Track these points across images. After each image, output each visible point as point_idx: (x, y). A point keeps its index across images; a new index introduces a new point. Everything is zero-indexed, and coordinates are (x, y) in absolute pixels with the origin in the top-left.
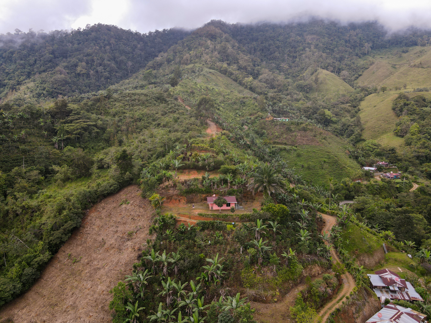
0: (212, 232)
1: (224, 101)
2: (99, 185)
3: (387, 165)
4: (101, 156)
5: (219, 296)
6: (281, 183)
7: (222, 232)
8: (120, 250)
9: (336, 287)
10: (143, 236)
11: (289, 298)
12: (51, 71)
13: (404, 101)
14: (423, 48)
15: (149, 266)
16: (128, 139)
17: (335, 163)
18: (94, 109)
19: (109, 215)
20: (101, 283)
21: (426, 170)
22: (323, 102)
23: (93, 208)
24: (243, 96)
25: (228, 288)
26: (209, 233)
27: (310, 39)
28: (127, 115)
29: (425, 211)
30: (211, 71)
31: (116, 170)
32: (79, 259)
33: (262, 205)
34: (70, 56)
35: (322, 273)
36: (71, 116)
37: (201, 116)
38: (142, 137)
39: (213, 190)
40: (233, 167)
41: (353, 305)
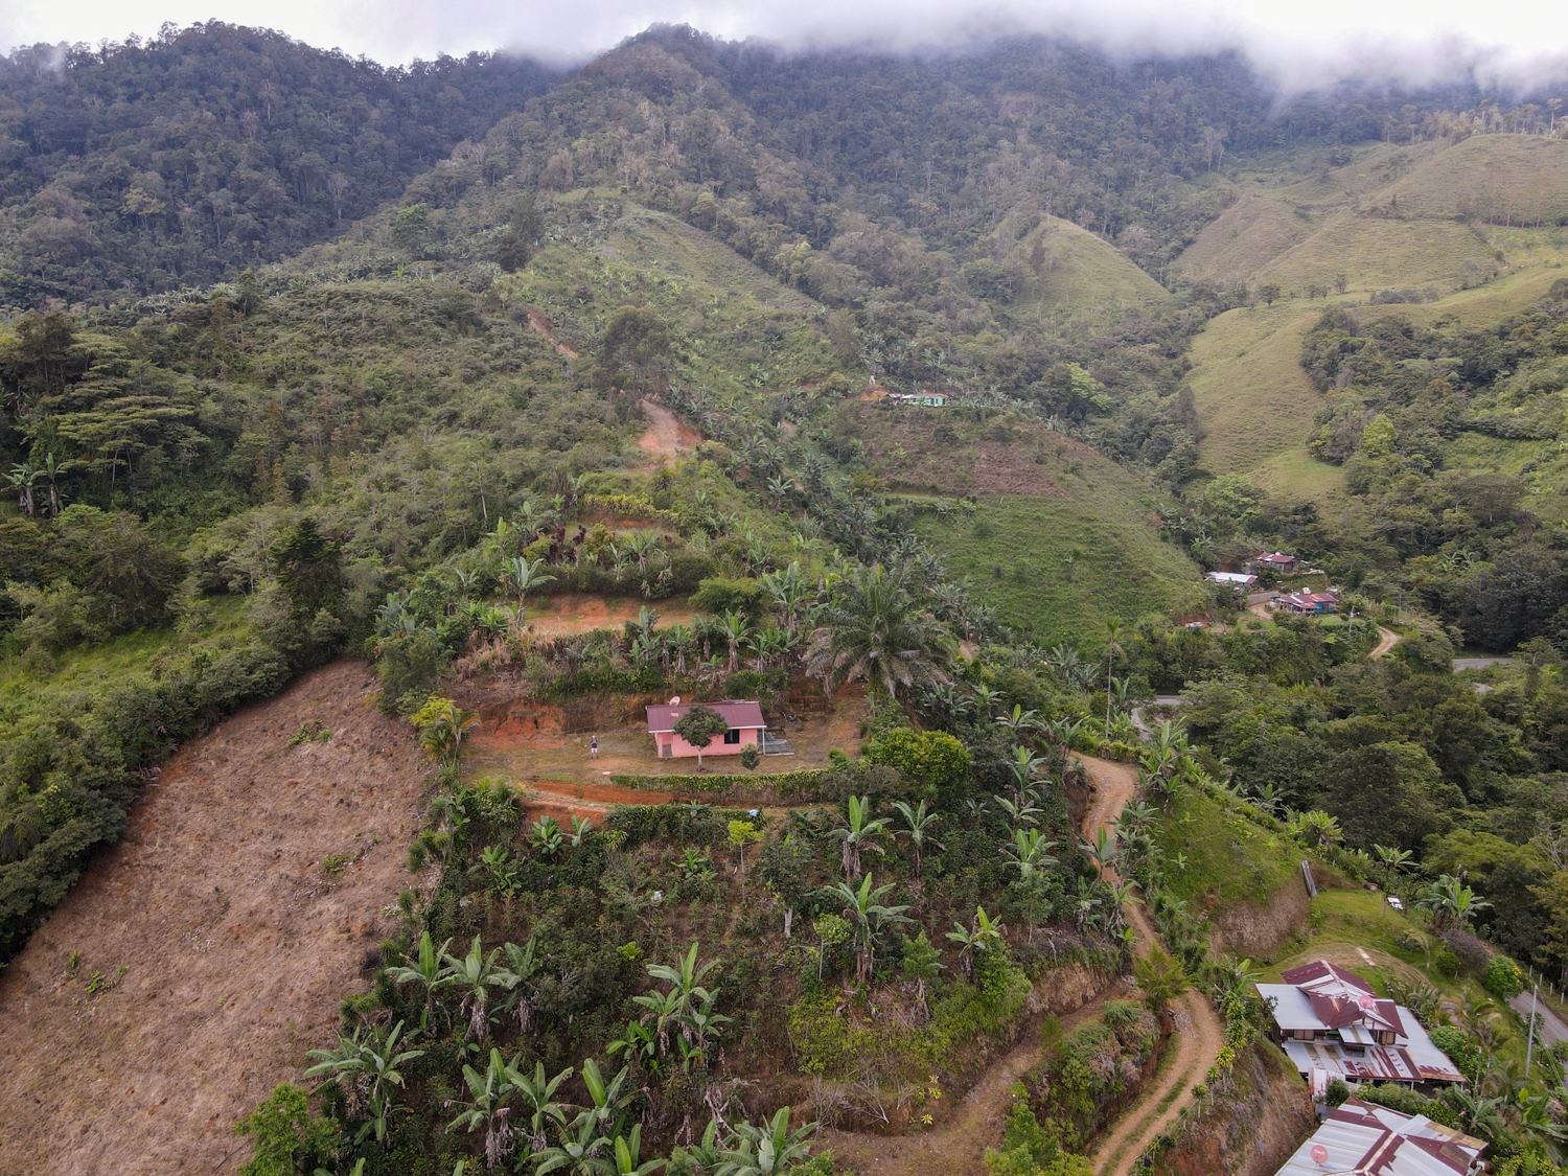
0: (670, 849)
1: (705, 330)
2: (201, 663)
3: (1291, 563)
4: (216, 546)
5: (702, 1114)
6: (934, 648)
7: (708, 848)
8: (288, 935)
9: (1153, 1049)
10: (385, 874)
11: (980, 1108)
12: (19, 203)
13: (1341, 335)
14: (1401, 150)
15: (412, 1003)
16: (329, 474)
17: (1114, 559)
18: (187, 354)
19: (247, 789)
20: (205, 1080)
21: (1419, 581)
22: (1063, 336)
23: (179, 761)
24: (776, 312)
25: (736, 1081)
26: (658, 857)
27: (1013, 105)
28: (325, 379)
29: (1428, 728)
30: (655, 214)
31: (276, 600)
32: (112, 978)
33: (863, 733)
34: (96, 146)
35: (1099, 993)
36: (86, 380)
37: (619, 384)
38: (387, 468)
39: (671, 679)
40: (747, 585)
41: (1219, 1119)
